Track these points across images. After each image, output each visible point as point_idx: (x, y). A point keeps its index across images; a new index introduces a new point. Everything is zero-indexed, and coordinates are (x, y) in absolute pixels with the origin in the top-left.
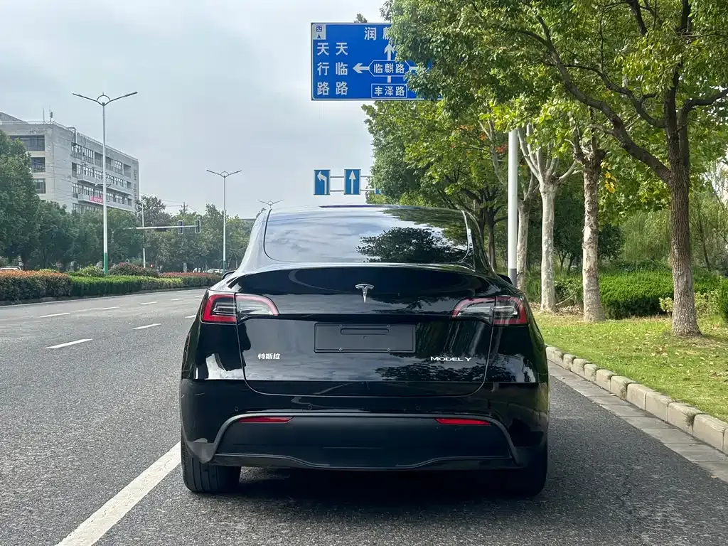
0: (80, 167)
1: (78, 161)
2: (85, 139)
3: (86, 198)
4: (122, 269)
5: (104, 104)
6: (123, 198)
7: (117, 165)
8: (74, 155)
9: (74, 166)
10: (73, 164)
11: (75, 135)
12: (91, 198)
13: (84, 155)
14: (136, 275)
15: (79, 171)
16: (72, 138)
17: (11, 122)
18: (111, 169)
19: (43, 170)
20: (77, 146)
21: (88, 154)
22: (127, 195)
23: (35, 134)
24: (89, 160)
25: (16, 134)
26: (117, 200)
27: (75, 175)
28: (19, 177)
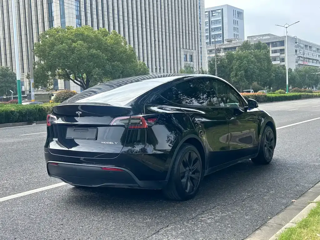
0: (298, 51)
1: (298, 49)
2: (300, 40)
3: (300, 62)
4: (295, 90)
5: (287, 28)
6: (317, 62)
7: (314, 49)
8: (296, 47)
9: (296, 51)
10: (296, 50)
11: (296, 39)
12: (303, 62)
13: (300, 46)
14: (301, 92)
15: (298, 53)
16: (295, 40)
17: (273, 37)
18: (311, 50)
19: (284, 53)
20: (297, 43)
21: (302, 46)
22: (318, 60)
23: (281, 40)
24: (302, 48)
25: (274, 41)
26: (314, 62)
27: (296, 54)
28: (265, 57)
